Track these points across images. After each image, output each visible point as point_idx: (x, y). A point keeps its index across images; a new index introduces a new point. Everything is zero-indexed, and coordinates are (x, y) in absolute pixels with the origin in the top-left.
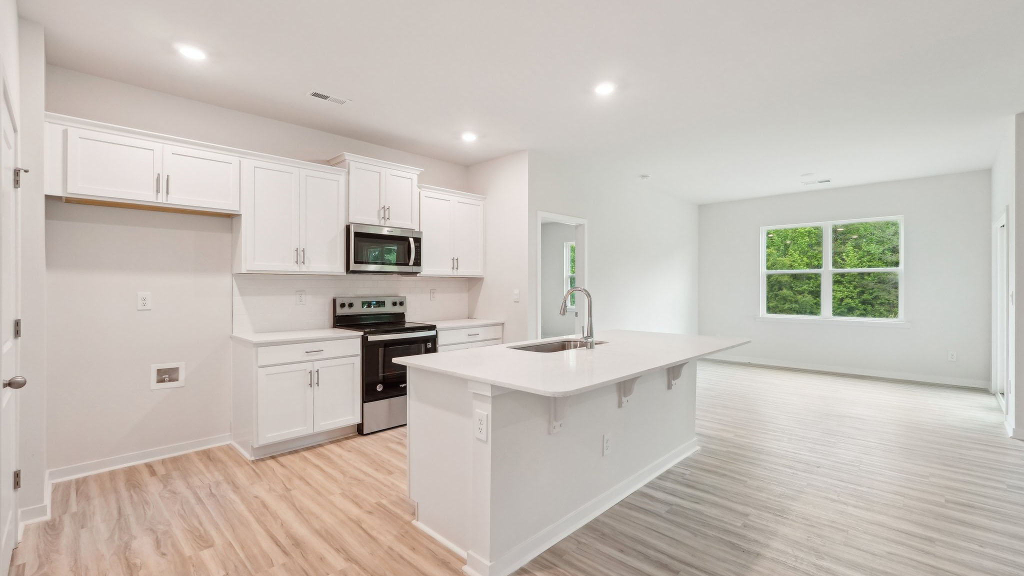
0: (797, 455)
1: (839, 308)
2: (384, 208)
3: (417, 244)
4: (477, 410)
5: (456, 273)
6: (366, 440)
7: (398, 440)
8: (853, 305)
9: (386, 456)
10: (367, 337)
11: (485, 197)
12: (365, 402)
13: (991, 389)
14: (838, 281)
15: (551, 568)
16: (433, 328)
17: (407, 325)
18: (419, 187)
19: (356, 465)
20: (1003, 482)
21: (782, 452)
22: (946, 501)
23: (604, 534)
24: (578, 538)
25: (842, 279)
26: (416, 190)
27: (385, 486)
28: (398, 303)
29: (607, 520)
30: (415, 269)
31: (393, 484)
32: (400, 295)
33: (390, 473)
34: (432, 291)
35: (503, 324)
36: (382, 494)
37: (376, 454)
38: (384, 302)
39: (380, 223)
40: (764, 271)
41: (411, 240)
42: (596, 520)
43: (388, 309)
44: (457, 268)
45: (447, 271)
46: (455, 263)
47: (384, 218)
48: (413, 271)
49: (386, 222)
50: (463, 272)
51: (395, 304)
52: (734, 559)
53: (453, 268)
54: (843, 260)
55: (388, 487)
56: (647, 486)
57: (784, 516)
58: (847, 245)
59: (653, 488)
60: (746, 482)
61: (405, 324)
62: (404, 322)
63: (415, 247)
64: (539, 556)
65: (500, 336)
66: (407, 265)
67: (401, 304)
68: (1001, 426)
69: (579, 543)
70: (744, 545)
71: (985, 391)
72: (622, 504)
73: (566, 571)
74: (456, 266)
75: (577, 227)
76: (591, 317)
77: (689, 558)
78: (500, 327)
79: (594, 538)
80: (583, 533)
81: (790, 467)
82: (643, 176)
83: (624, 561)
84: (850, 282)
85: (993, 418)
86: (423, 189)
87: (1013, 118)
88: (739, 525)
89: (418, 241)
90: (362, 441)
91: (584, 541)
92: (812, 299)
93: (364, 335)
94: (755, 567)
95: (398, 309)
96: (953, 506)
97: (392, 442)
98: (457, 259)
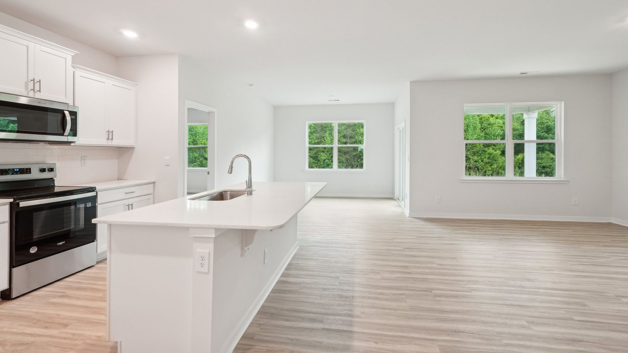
0: (344, 241)
1: (324, 165)
2: (34, 80)
3: (73, 117)
4: (198, 250)
5: (110, 143)
6: (18, 303)
7: (60, 294)
8: (329, 163)
9: (51, 311)
10: (18, 204)
11: (137, 84)
12: (14, 267)
13: (394, 197)
14: (340, 150)
15: (250, 349)
16: (92, 189)
17: (57, 190)
18: (73, 67)
19: (14, 330)
20: (414, 236)
21: (337, 241)
22: (403, 248)
23: (272, 314)
24: (257, 322)
25: (325, 150)
26: (70, 70)
27: (65, 339)
28: (47, 169)
29: (269, 304)
30: (71, 139)
31: (74, 334)
32: (47, 162)
33: (65, 326)
34: (83, 158)
35: (154, 183)
36: (65, 348)
37: (37, 313)
38: (30, 169)
39: (28, 93)
40: (307, 145)
41: (67, 113)
42: (263, 306)
43: (35, 175)
44: (112, 139)
45: (102, 141)
46: (110, 135)
47: (34, 90)
48: (69, 141)
49: (36, 94)
50: (116, 142)
51: (43, 170)
52: (344, 303)
53: (108, 139)
54: (325, 141)
55: (69, 338)
56: (281, 276)
57: (354, 273)
58: (326, 133)
59: (286, 277)
60: (329, 260)
61: (54, 189)
62: (53, 187)
63: (72, 119)
64: (238, 344)
65: (152, 191)
66: (62, 135)
67: (51, 170)
68: (403, 213)
69: (260, 325)
70: (344, 294)
71: (392, 199)
72: (273, 291)
73: (262, 346)
74: (110, 137)
75: (209, 113)
76: (251, 174)
77: (323, 311)
78: (152, 185)
79: (268, 318)
80: (260, 318)
81: (344, 248)
82: (250, 85)
83: (292, 326)
84: (328, 152)
85: (399, 210)
86: (77, 69)
87: (409, 83)
88: (337, 284)
89: (74, 114)
90: (13, 306)
91: (261, 322)
92: (312, 160)
93: (14, 201)
94: (354, 304)
95: (46, 175)
96: (407, 250)
97: (54, 297)
98: (112, 132)
